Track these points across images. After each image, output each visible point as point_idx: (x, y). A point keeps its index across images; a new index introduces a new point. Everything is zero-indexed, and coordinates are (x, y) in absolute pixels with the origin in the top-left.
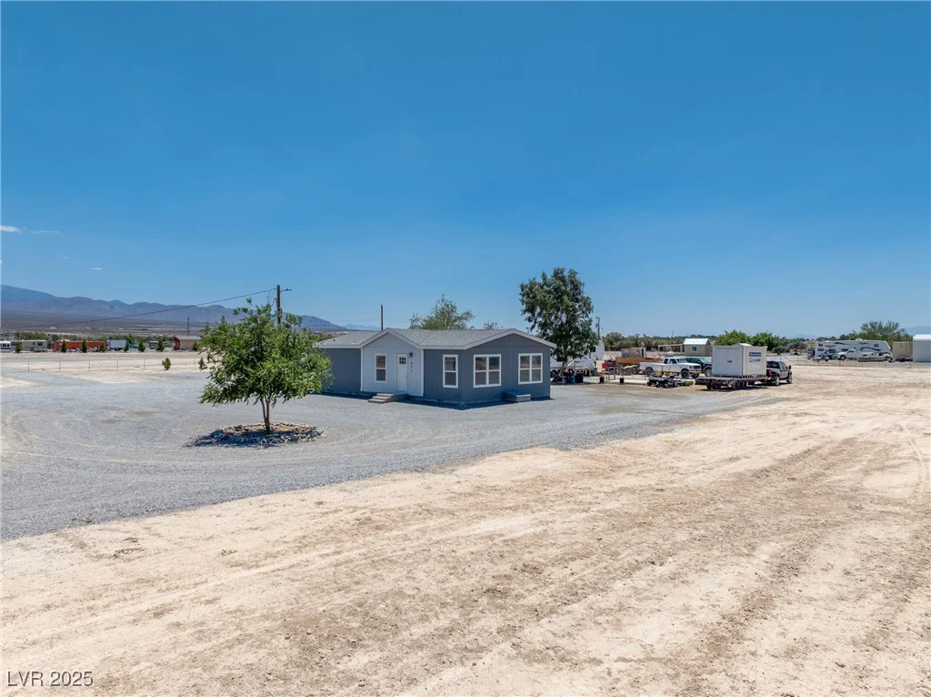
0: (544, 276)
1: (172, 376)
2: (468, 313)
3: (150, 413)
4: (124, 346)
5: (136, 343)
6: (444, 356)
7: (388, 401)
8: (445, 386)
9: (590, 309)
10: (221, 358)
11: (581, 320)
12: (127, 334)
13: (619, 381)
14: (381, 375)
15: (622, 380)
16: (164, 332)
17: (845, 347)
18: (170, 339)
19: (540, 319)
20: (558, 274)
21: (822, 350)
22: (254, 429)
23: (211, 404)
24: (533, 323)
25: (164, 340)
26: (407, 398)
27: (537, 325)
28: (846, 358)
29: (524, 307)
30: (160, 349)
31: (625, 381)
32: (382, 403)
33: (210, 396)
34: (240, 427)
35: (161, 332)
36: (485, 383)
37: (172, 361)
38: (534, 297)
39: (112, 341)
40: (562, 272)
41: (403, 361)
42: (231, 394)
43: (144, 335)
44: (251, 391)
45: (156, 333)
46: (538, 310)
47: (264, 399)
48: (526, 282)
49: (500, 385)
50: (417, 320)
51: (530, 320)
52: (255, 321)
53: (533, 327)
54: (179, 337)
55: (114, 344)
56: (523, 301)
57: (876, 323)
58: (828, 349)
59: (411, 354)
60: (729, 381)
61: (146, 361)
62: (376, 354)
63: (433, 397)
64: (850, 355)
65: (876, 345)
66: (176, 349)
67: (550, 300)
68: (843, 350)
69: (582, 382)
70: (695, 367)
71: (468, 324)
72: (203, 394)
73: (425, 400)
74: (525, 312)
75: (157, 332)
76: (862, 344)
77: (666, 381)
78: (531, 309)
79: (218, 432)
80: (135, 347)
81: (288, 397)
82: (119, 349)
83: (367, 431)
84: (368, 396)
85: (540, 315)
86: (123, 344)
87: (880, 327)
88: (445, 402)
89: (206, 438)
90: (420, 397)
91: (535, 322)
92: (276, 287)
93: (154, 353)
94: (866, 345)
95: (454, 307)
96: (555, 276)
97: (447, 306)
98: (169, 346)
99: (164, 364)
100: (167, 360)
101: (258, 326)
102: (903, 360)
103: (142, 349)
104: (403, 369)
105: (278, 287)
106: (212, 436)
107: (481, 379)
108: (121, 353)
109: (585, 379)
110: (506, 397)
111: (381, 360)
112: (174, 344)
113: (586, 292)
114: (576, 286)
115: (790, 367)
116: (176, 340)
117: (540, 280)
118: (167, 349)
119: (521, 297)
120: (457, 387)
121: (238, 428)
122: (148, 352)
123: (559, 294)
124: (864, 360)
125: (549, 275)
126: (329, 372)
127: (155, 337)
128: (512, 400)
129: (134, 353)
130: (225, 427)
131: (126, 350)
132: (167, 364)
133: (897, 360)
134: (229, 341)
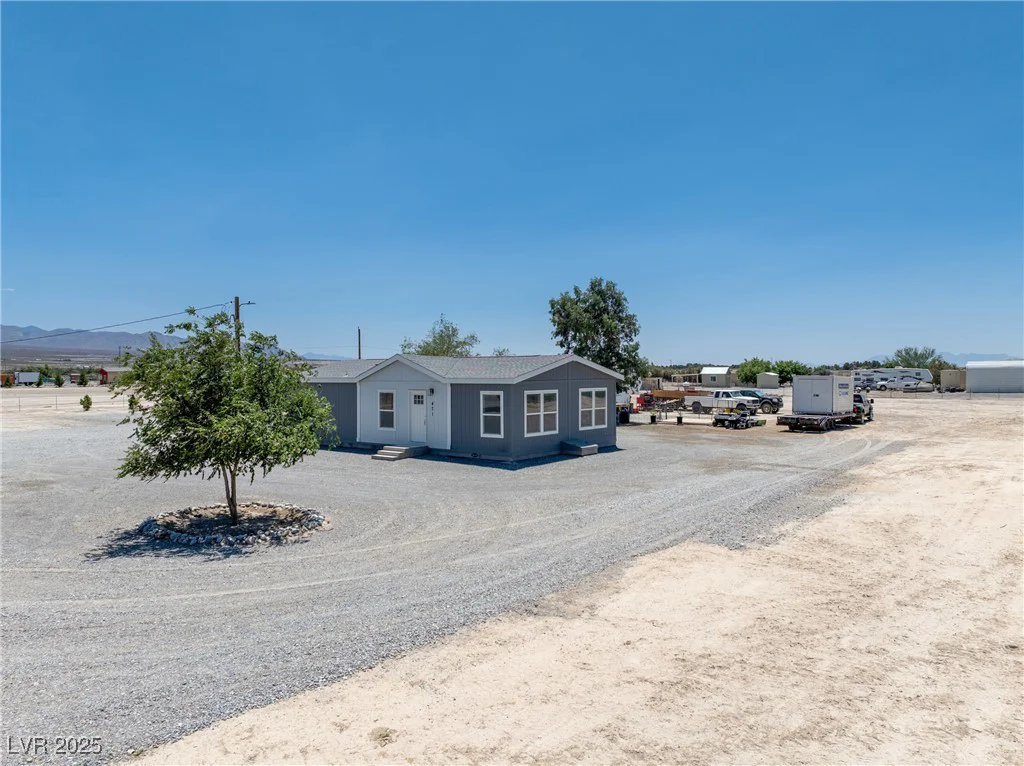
0: (577, 291)
1: (90, 420)
2: (473, 337)
3: (44, 483)
4: (36, 380)
5: (51, 377)
6: (482, 393)
7: (400, 457)
8: (483, 435)
9: (636, 331)
10: (152, 404)
11: (623, 343)
12: (43, 366)
13: (676, 420)
14: (387, 420)
15: (680, 420)
16: (92, 363)
17: (884, 376)
18: (96, 372)
19: (574, 344)
20: (595, 286)
21: (859, 379)
22: (209, 514)
23: (137, 478)
24: (565, 349)
25: (89, 372)
26: (426, 453)
27: (571, 351)
28: (886, 388)
29: (555, 329)
30: (83, 382)
31: (684, 420)
32: (394, 460)
33: (137, 466)
34: (189, 511)
35: (87, 363)
36: (539, 431)
37: (94, 398)
38: (568, 316)
39: (21, 374)
40: (600, 285)
41: (419, 400)
42: (173, 461)
43: (64, 366)
44: (207, 455)
45: (81, 364)
46: (572, 333)
47: (228, 471)
48: (557, 298)
49: (557, 432)
50: (409, 345)
51: (562, 345)
52: (207, 342)
53: (567, 353)
54: (107, 369)
55: (24, 377)
56: (554, 321)
57: (911, 349)
58: (865, 378)
59: (432, 391)
60: (821, 420)
61: (59, 398)
62: (379, 391)
63: (465, 451)
64: (891, 385)
65: (918, 374)
66: (103, 383)
67: (586, 318)
68: (882, 379)
69: (628, 422)
70: (754, 401)
71: (474, 350)
72: (124, 463)
73: (454, 454)
74: (557, 334)
75: (80, 362)
76: (902, 372)
77: (738, 421)
78: (563, 331)
79: (150, 523)
80: (51, 381)
81: (268, 466)
82: (31, 384)
83: (393, 515)
84: (372, 449)
85: (574, 338)
86: (35, 377)
87: (916, 354)
88: (483, 457)
89: (128, 535)
90: (446, 451)
91: (569, 348)
92: (234, 300)
93: (76, 388)
94: (905, 374)
95: (454, 330)
96: (592, 289)
97: (447, 328)
98: (95, 380)
99: (82, 403)
100: (87, 397)
101: (211, 352)
102: (953, 391)
103: (59, 383)
104: (419, 412)
105: (237, 299)
106: (140, 531)
107: (534, 424)
108: (34, 389)
109: (633, 418)
110: (565, 449)
111: (387, 399)
112: (100, 377)
113: (630, 308)
114: (618, 303)
115: (872, 401)
116: (103, 372)
117: (573, 296)
118: (92, 383)
119: (551, 316)
120: (501, 436)
121: (183, 514)
122: (68, 387)
123: (597, 312)
124: (908, 390)
125: (584, 288)
126: (333, 424)
127: (78, 369)
128: (575, 453)
129: (49, 388)
130: (161, 512)
131: (39, 384)
132: (87, 404)
133: (948, 390)
134: (167, 376)
